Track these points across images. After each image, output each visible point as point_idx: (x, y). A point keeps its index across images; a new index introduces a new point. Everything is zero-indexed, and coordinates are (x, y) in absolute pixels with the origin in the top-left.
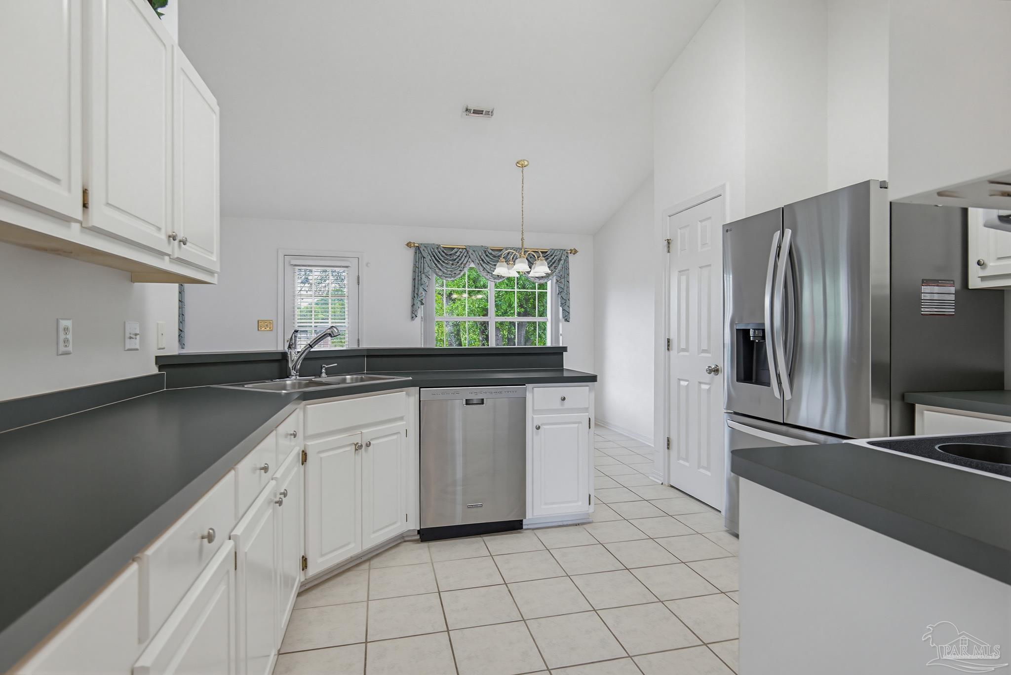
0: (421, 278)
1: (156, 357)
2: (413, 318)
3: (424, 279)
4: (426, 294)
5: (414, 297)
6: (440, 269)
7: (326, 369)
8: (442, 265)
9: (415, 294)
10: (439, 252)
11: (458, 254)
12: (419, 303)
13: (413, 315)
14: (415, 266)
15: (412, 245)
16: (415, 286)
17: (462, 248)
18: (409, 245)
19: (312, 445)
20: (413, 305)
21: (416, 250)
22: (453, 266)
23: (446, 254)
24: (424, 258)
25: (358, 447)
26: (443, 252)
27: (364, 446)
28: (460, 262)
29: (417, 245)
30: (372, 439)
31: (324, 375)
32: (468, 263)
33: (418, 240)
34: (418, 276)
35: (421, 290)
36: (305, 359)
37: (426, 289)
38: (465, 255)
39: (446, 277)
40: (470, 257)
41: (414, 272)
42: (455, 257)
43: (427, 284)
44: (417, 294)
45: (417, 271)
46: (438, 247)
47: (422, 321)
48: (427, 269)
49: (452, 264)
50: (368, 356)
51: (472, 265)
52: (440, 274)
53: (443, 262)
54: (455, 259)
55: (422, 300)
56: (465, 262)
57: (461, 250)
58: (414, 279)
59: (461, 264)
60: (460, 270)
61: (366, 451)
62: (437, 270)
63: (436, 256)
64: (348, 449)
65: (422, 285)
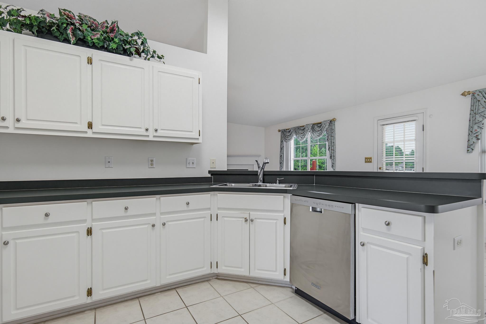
0: (475, 119)
1: (209, 171)
2: (468, 151)
3: (479, 118)
7: (279, 180)
16: (470, 126)
19: (220, 213)
20: (468, 141)
25: (246, 220)
34: (473, 117)
45: (472, 113)
50: (316, 175)
61: (252, 223)
64: (241, 219)
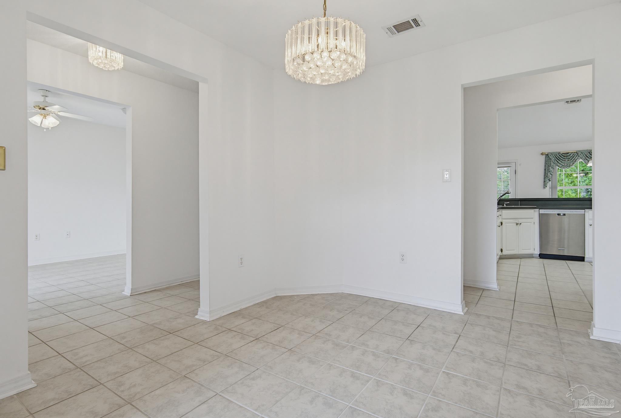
0: (549, 169)
2: (544, 187)
3: (551, 169)
4: (552, 176)
5: (545, 178)
6: (560, 164)
7: (506, 204)
8: (562, 162)
9: (546, 176)
10: (560, 156)
11: (571, 155)
12: (548, 180)
13: (545, 186)
14: (546, 163)
15: (544, 154)
16: (545, 173)
17: (574, 152)
18: (542, 154)
19: (504, 221)
20: (545, 181)
21: (546, 156)
22: (569, 162)
23: (564, 156)
24: (551, 159)
25: (517, 224)
26: (562, 155)
27: (519, 224)
28: (573, 159)
29: (547, 153)
30: (522, 223)
31: (505, 205)
32: (578, 159)
33: (547, 151)
34: (547, 168)
35: (549, 174)
36: (499, 201)
37: (552, 173)
38: (576, 155)
39: (564, 167)
40: (579, 156)
41: (545, 166)
42: (569, 157)
43: (552, 171)
44: (547, 176)
45: (547, 166)
46: (559, 153)
47: (550, 189)
48: (552, 164)
49: (568, 161)
50: (520, 201)
51: (581, 160)
52: (560, 166)
53: (562, 160)
54: (570, 158)
55: (549, 179)
56: (576, 159)
57: (573, 153)
58: (545, 170)
59: (574, 160)
60: (573, 163)
61: (520, 225)
62: (559, 164)
63: (558, 158)
64: (514, 224)
65: (549, 172)
